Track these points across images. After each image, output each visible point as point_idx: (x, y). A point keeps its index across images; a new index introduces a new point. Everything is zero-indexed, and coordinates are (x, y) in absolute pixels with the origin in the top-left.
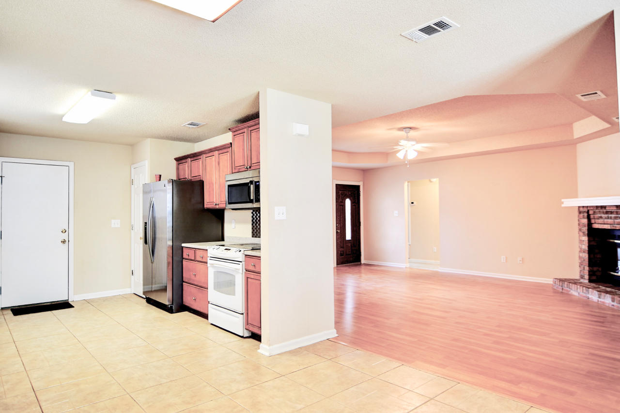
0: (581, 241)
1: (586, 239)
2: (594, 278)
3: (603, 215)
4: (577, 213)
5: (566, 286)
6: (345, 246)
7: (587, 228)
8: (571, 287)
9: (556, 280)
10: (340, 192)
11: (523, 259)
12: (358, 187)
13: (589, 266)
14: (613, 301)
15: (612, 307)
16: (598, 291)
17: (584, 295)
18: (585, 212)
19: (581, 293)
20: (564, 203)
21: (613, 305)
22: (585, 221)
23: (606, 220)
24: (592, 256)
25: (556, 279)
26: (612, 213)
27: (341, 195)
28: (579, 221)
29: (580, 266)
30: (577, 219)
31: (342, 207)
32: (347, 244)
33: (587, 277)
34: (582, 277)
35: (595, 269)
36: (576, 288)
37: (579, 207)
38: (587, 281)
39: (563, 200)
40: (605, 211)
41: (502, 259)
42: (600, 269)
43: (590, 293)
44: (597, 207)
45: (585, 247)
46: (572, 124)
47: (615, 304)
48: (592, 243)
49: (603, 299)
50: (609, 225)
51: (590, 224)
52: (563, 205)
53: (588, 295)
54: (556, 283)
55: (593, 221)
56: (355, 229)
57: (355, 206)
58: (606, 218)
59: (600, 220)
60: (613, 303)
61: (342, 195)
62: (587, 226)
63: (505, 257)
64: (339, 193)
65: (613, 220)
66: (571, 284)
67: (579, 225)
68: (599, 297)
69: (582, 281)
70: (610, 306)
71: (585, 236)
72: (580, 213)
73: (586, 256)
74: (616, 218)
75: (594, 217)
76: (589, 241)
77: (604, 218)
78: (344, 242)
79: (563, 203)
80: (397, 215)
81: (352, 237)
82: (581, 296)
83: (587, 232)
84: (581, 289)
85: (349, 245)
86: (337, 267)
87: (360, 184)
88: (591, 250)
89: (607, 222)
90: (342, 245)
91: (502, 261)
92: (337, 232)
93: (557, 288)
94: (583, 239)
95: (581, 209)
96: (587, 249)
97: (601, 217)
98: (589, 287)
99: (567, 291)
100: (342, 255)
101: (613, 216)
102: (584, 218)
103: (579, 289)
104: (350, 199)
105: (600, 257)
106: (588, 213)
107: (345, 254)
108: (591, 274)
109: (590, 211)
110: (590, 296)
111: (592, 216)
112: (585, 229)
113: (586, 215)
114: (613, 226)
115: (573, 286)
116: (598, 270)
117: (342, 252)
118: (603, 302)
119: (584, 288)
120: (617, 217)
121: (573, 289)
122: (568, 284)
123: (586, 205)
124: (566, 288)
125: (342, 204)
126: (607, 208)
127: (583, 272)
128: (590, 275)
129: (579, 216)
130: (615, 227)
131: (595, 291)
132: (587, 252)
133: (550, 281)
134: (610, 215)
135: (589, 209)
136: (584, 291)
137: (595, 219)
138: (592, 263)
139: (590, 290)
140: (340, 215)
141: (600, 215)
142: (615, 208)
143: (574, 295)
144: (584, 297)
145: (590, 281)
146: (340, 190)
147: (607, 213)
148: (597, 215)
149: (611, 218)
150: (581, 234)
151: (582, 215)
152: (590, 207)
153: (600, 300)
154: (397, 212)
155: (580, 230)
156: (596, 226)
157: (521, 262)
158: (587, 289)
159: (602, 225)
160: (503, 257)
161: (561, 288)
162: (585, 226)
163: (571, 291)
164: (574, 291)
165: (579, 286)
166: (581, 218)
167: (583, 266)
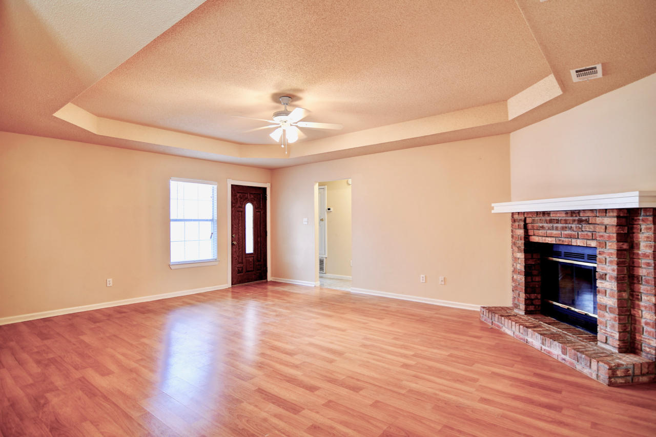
0: (515, 259)
1: (521, 256)
2: (531, 308)
3: (545, 225)
4: (510, 222)
5: (496, 319)
6: (244, 260)
7: (523, 241)
8: (503, 322)
9: (484, 310)
10: (238, 195)
11: (444, 278)
12: (264, 190)
13: (526, 293)
14: (564, 353)
15: (563, 362)
16: (541, 334)
17: (522, 336)
18: (521, 219)
19: (517, 333)
20: (495, 208)
21: (564, 359)
22: (521, 232)
23: (549, 232)
24: (529, 279)
25: (484, 308)
26: (558, 221)
27: (239, 199)
28: (512, 231)
29: (513, 291)
30: (510, 229)
31: (240, 213)
32: (247, 258)
33: (522, 306)
34: (516, 306)
35: (533, 296)
36: (510, 324)
37: (513, 214)
38: (522, 313)
39: (493, 205)
40: (548, 218)
41: (421, 279)
42: (539, 296)
43: (530, 335)
44: (537, 213)
45: (521, 266)
46: (506, 101)
47: (567, 358)
48: (531, 262)
49: (548, 347)
50: (554, 239)
51: (527, 236)
52: (493, 212)
53: (526, 338)
54: (485, 313)
55: (531, 232)
56: (259, 239)
57: (260, 212)
58: (549, 229)
59: (541, 231)
60: (564, 356)
61: (241, 198)
62: (523, 239)
63: (424, 276)
64: (236, 195)
65: (560, 232)
66: (503, 318)
67: (512, 236)
68: (543, 344)
69: (516, 311)
70: (560, 360)
71: (521, 252)
72: (514, 221)
73: (521, 278)
74: (563, 229)
75: (533, 227)
76: (526, 259)
77: (547, 228)
78: (244, 256)
79: (493, 208)
80: (306, 223)
81: (255, 250)
82: (517, 336)
83: (523, 247)
84: (517, 327)
85: (251, 259)
86: (232, 287)
87: (267, 186)
88: (529, 271)
89: (552, 233)
90: (240, 259)
91: (422, 281)
92: (233, 244)
93: (485, 320)
94: (518, 257)
95: (516, 217)
96: (523, 269)
97: (542, 227)
98: (527, 324)
99: (498, 326)
100: (240, 273)
101: (560, 225)
102: (519, 227)
103: (513, 327)
104: (253, 204)
105: (540, 280)
106: (524, 221)
107: (244, 270)
108: (528, 302)
109: (527, 219)
110: (530, 340)
111: (530, 226)
112: (521, 243)
113: (522, 224)
114: (560, 240)
115: (507, 322)
116: (537, 298)
117: (240, 269)
118: (549, 352)
119: (521, 327)
120: (566, 227)
121: (506, 326)
122: (500, 317)
123: (523, 211)
124: (497, 323)
125: (241, 209)
126: (551, 215)
127: (518, 300)
128: (527, 305)
129: (512, 225)
130: (563, 241)
131: (536, 334)
132: (524, 274)
133: (477, 308)
134: (555, 225)
135: (525, 216)
136: (521, 331)
137: (534, 229)
138: (529, 288)
139: (530, 330)
140: (239, 223)
141: (541, 225)
142: (564, 215)
143: (507, 334)
144: (522, 339)
145: (527, 312)
146: (239, 193)
147: (551, 221)
148: (538, 225)
149: (557, 229)
150: (516, 249)
151: (517, 224)
152: (528, 213)
153: (543, 347)
154: (305, 219)
155: (514, 244)
156: (535, 239)
157: (443, 283)
158: (525, 328)
159: (544, 238)
160: (422, 276)
161: (491, 321)
162: (521, 239)
163: (504, 328)
164: (508, 328)
165: (514, 323)
166: (515, 229)
167: (518, 292)
